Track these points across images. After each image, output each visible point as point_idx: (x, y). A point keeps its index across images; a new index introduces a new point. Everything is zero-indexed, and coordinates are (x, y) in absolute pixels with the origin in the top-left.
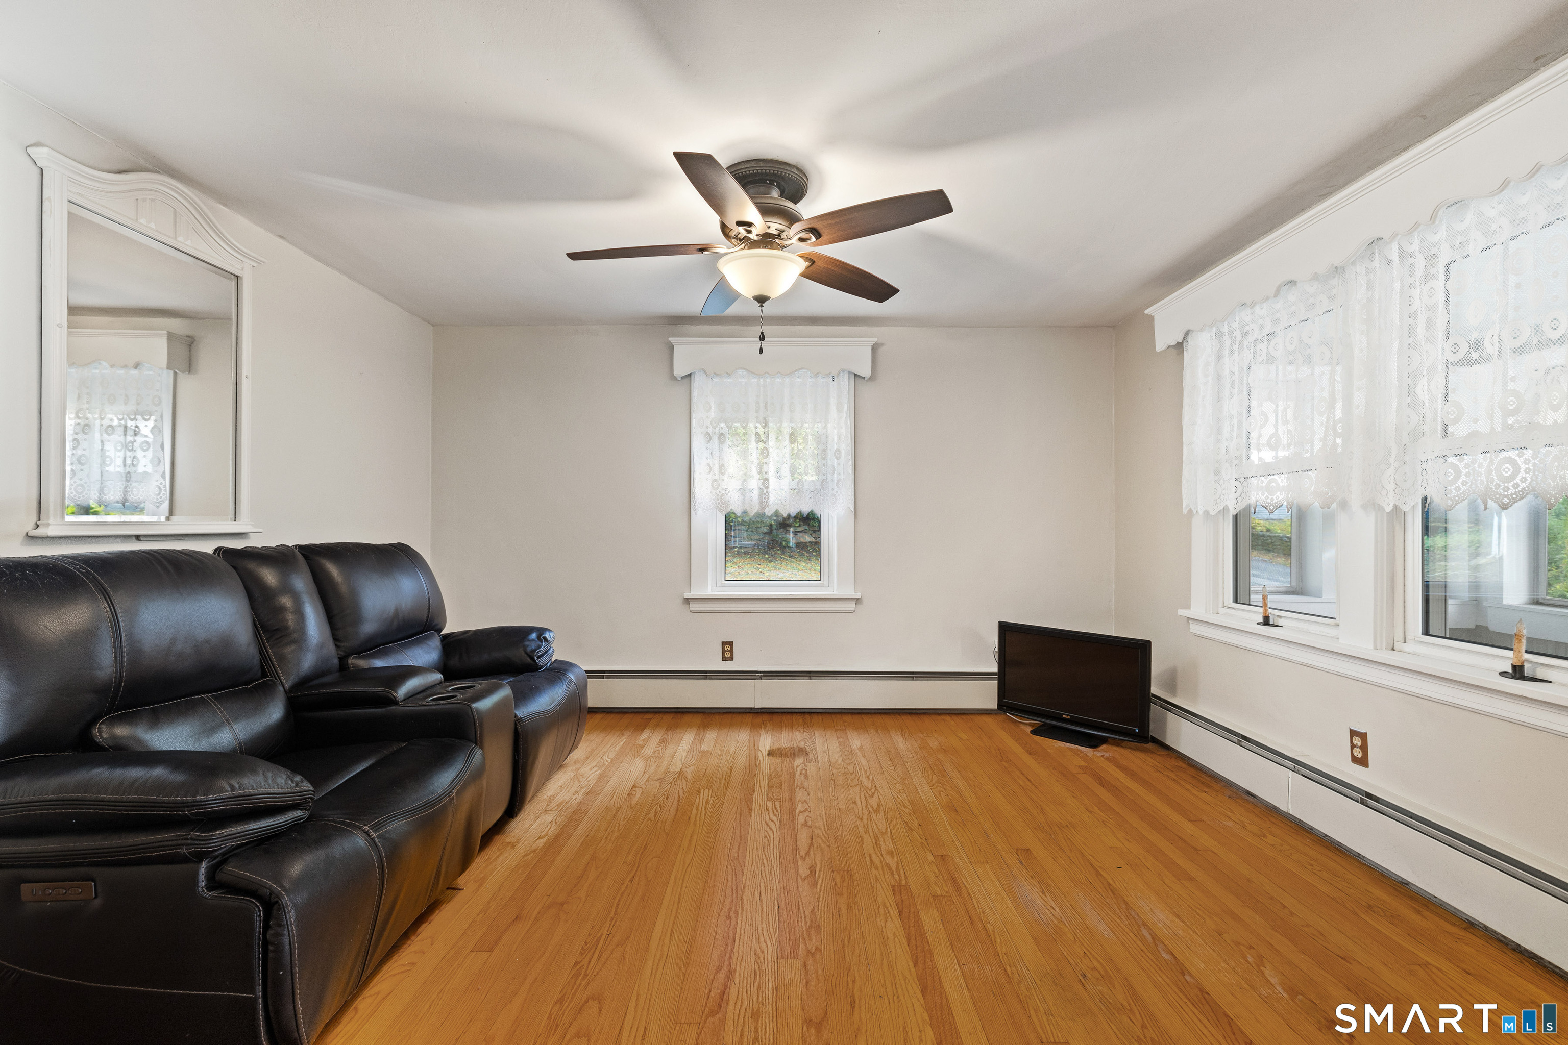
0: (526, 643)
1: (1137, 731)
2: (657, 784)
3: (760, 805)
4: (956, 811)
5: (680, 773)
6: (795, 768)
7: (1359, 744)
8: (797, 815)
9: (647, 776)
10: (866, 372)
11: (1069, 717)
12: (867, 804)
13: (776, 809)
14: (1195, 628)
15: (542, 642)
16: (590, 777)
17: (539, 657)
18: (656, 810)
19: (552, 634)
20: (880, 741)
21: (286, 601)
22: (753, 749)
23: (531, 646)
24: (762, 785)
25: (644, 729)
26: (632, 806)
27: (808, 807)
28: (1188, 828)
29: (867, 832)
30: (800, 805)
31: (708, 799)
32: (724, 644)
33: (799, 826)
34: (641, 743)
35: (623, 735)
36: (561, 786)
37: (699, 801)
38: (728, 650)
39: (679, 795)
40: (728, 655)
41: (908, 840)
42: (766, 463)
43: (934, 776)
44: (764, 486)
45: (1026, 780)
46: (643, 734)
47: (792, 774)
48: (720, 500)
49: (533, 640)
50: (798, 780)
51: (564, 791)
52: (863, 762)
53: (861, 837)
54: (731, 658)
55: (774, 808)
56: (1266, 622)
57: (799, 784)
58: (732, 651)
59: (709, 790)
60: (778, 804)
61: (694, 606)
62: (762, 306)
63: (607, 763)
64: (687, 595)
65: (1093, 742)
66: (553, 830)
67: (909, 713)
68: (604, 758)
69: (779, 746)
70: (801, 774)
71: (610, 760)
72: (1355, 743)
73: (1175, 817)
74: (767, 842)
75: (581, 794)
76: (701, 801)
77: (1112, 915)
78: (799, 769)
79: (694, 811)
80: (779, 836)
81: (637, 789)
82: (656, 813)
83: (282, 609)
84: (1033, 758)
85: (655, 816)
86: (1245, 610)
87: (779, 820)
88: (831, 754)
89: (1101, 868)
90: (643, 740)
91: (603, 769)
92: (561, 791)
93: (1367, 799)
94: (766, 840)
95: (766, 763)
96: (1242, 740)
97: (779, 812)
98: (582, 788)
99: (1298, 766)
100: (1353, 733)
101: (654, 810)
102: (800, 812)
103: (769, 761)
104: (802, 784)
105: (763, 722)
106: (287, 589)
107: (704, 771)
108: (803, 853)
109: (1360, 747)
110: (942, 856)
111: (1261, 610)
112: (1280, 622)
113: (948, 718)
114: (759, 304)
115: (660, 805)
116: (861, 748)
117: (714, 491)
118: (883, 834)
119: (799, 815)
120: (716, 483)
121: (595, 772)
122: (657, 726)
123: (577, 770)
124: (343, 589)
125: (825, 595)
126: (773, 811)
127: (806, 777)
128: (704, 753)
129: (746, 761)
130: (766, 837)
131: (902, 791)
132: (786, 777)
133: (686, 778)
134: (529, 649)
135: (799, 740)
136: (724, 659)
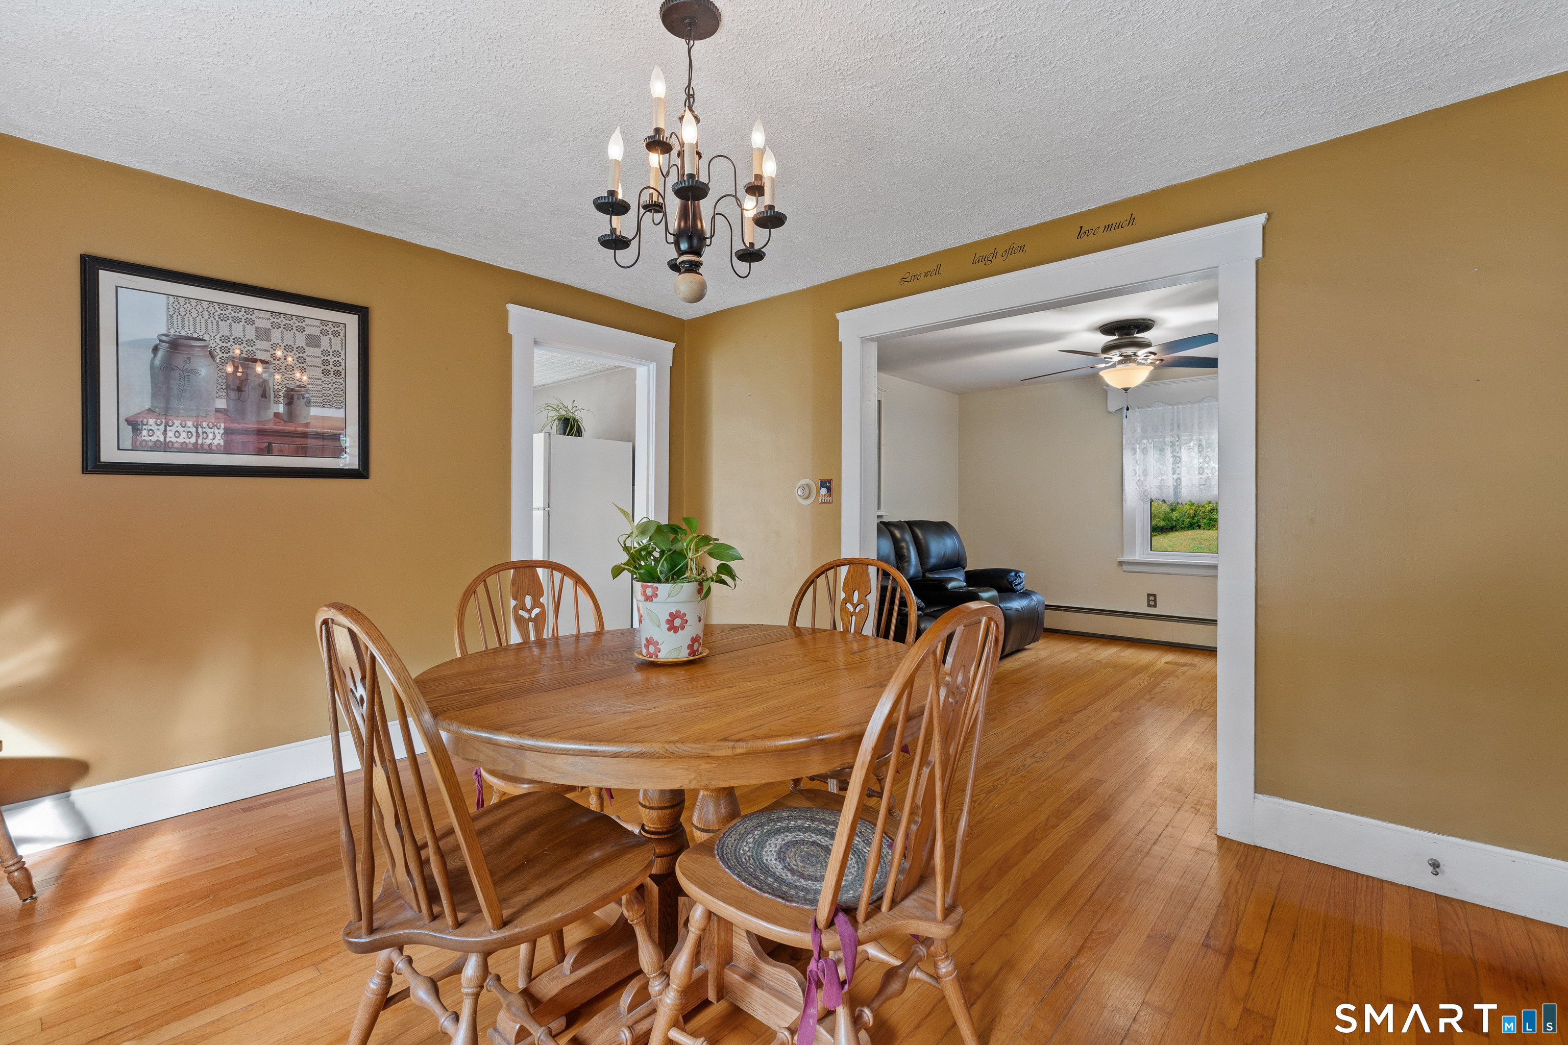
0: (1009, 577)
2: (1082, 662)
5: (1099, 661)
9: (1077, 659)
15: (1017, 578)
17: (1015, 585)
19: (1025, 575)
21: (903, 544)
22: (1156, 659)
23: (1012, 579)
32: (1149, 595)
38: (1152, 599)
39: (1092, 667)
40: (1152, 603)
42: (1178, 467)
44: (1178, 483)
48: (1144, 494)
49: (1012, 576)
54: (1155, 606)
58: (1155, 601)
61: (1125, 568)
64: (1120, 559)
66: (1019, 667)
75: (1036, 659)
81: (1069, 662)
83: (902, 547)
105: (1175, 651)
106: (904, 540)
107: (1114, 662)
115: (1079, 669)
117: (1140, 486)
120: (1140, 483)
124: (923, 541)
128: (1124, 658)
129: (1146, 663)
133: (1101, 663)
134: (1010, 580)
136: (1149, 606)
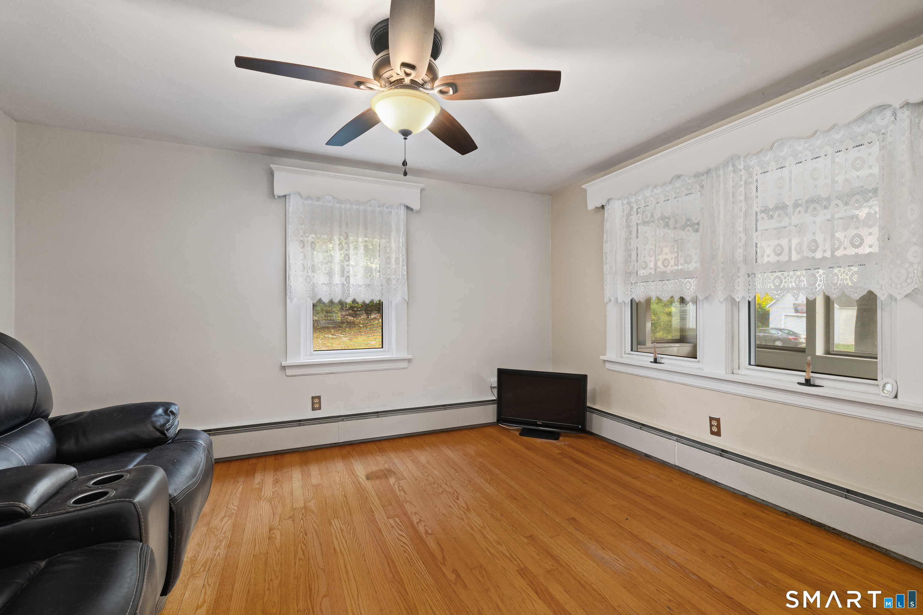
0: (154, 419)
1: (580, 427)
2: (290, 522)
3: (385, 524)
4: (516, 499)
5: (305, 508)
6: (393, 486)
7: (716, 424)
8: (417, 526)
9: (278, 517)
10: (416, 206)
11: (541, 423)
12: (459, 507)
13: (398, 524)
14: (608, 366)
15: (169, 416)
16: (224, 528)
17: (167, 430)
18: (301, 548)
19: (177, 407)
20: (437, 455)
22: (353, 476)
23: (159, 421)
24: (377, 506)
25: (255, 473)
26: (278, 549)
27: (420, 518)
28: (638, 484)
29: (472, 529)
30: (414, 517)
31: (341, 528)
32: (313, 398)
33: (424, 536)
34: (258, 486)
35: (238, 482)
36: (198, 544)
37: (335, 531)
38: (316, 402)
39: (315, 530)
40: (316, 406)
41: (503, 530)
42: (347, 265)
43: (486, 475)
44: (347, 282)
45: (539, 469)
46: (256, 478)
47: (393, 491)
48: (310, 292)
49: (161, 415)
50: (400, 496)
51: (203, 548)
52: (436, 472)
53: (472, 534)
54: (319, 408)
55: (396, 524)
56: (655, 361)
57: (403, 499)
58: (320, 403)
59: (337, 518)
60: (397, 519)
61: (289, 372)
62: (405, 139)
63: (235, 512)
64: (284, 364)
65: (555, 436)
67: (443, 432)
68: (229, 506)
69: (371, 471)
70: (400, 490)
71: (236, 508)
72: (713, 424)
73: (628, 479)
74: (408, 556)
75: (222, 547)
76: (336, 530)
77: (649, 556)
78: (396, 486)
79: (336, 542)
80: (414, 548)
81: (275, 531)
82: (303, 551)
84: (532, 452)
85: (304, 554)
86: (639, 355)
87: (406, 534)
88: (411, 471)
89: (618, 521)
90: (259, 483)
91: (233, 517)
92: (201, 549)
93: (723, 453)
94: (406, 554)
95: (368, 485)
96: (642, 426)
97: (403, 527)
98: (221, 541)
99: (680, 439)
100: (711, 419)
101: (300, 549)
102: (418, 523)
103: (370, 484)
104: (405, 499)
105: (349, 452)
107: (324, 502)
108: (441, 559)
109: (716, 426)
110: (530, 536)
111: (653, 355)
112: (663, 361)
113: (467, 432)
114: (404, 137)
115: (303, 542)
116: (428, 462)
117: (307, 285)
118: (484, 528)
119: (417, 525)
120: (308, 279)
121: (227, 522)
122: (264, 469)
123: (208, 523)
125: (389, 358)
126: (397, 527)
127: (405, 492)
128: (317, 487)
129: (353, 487)
130: (405, 552)
131: (474, 491)
132: (390, 495)
133: (312, 512)
134: (158, 424)
135: (383, 463)
136: (314, 409)
